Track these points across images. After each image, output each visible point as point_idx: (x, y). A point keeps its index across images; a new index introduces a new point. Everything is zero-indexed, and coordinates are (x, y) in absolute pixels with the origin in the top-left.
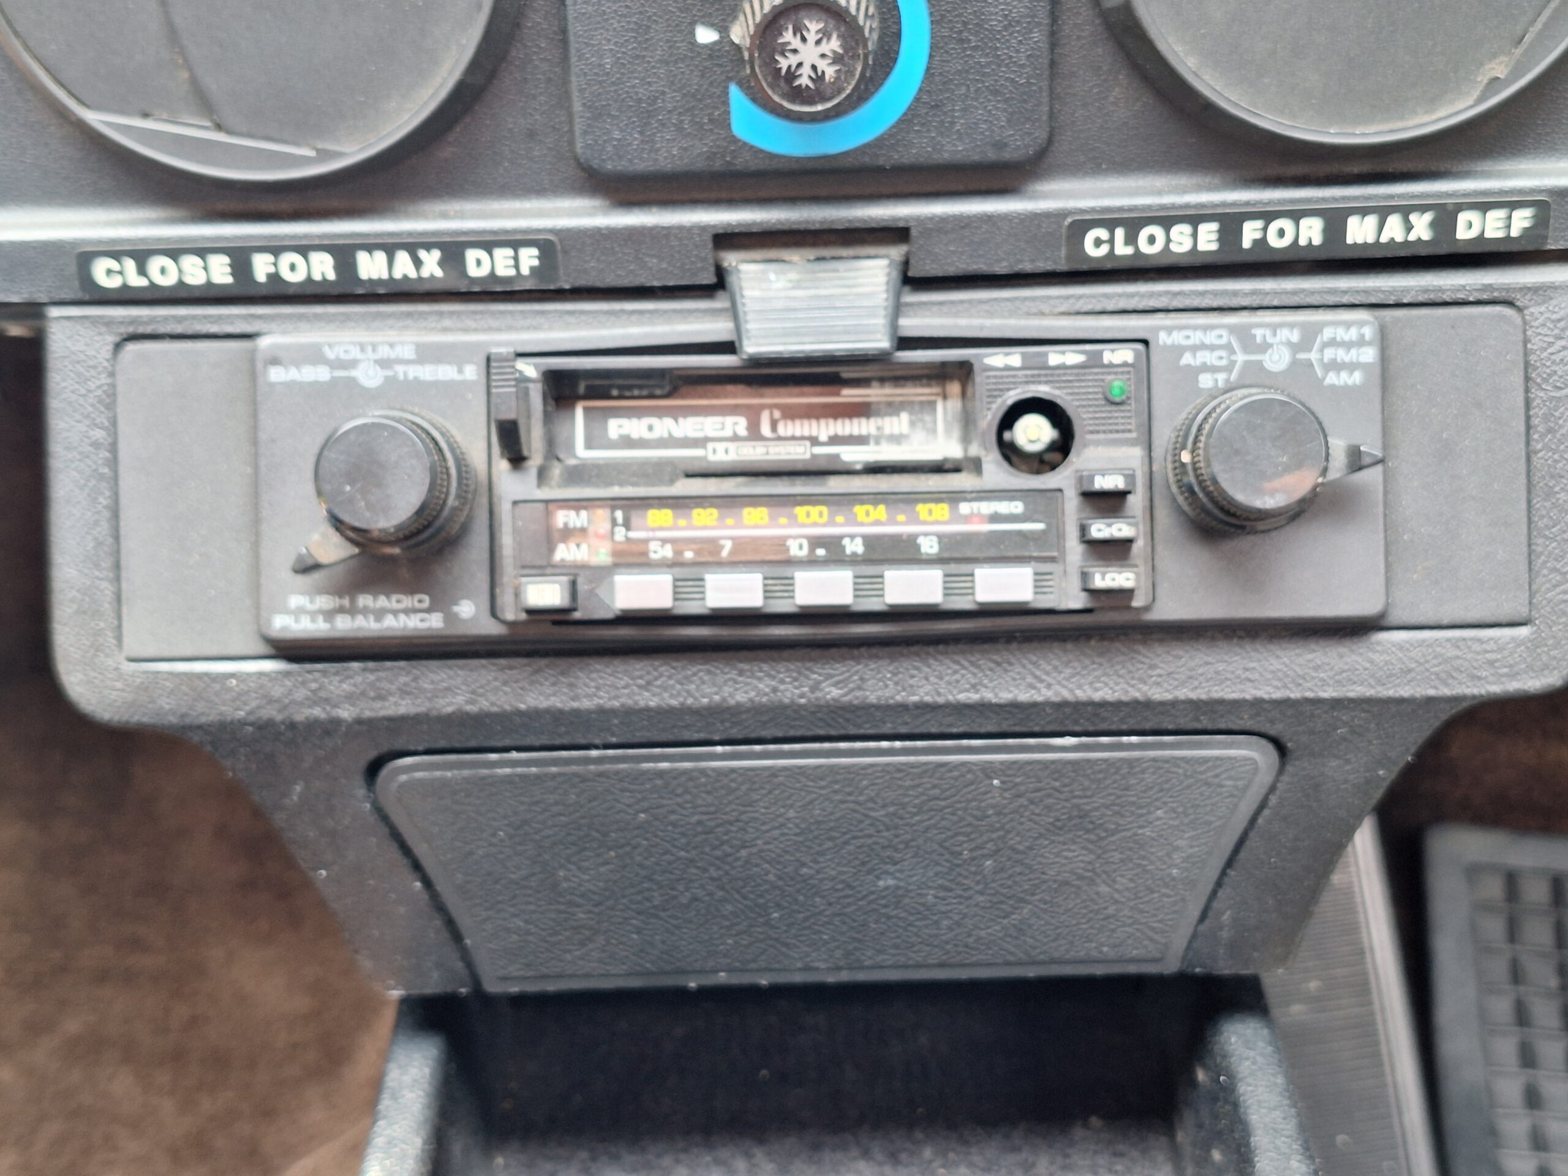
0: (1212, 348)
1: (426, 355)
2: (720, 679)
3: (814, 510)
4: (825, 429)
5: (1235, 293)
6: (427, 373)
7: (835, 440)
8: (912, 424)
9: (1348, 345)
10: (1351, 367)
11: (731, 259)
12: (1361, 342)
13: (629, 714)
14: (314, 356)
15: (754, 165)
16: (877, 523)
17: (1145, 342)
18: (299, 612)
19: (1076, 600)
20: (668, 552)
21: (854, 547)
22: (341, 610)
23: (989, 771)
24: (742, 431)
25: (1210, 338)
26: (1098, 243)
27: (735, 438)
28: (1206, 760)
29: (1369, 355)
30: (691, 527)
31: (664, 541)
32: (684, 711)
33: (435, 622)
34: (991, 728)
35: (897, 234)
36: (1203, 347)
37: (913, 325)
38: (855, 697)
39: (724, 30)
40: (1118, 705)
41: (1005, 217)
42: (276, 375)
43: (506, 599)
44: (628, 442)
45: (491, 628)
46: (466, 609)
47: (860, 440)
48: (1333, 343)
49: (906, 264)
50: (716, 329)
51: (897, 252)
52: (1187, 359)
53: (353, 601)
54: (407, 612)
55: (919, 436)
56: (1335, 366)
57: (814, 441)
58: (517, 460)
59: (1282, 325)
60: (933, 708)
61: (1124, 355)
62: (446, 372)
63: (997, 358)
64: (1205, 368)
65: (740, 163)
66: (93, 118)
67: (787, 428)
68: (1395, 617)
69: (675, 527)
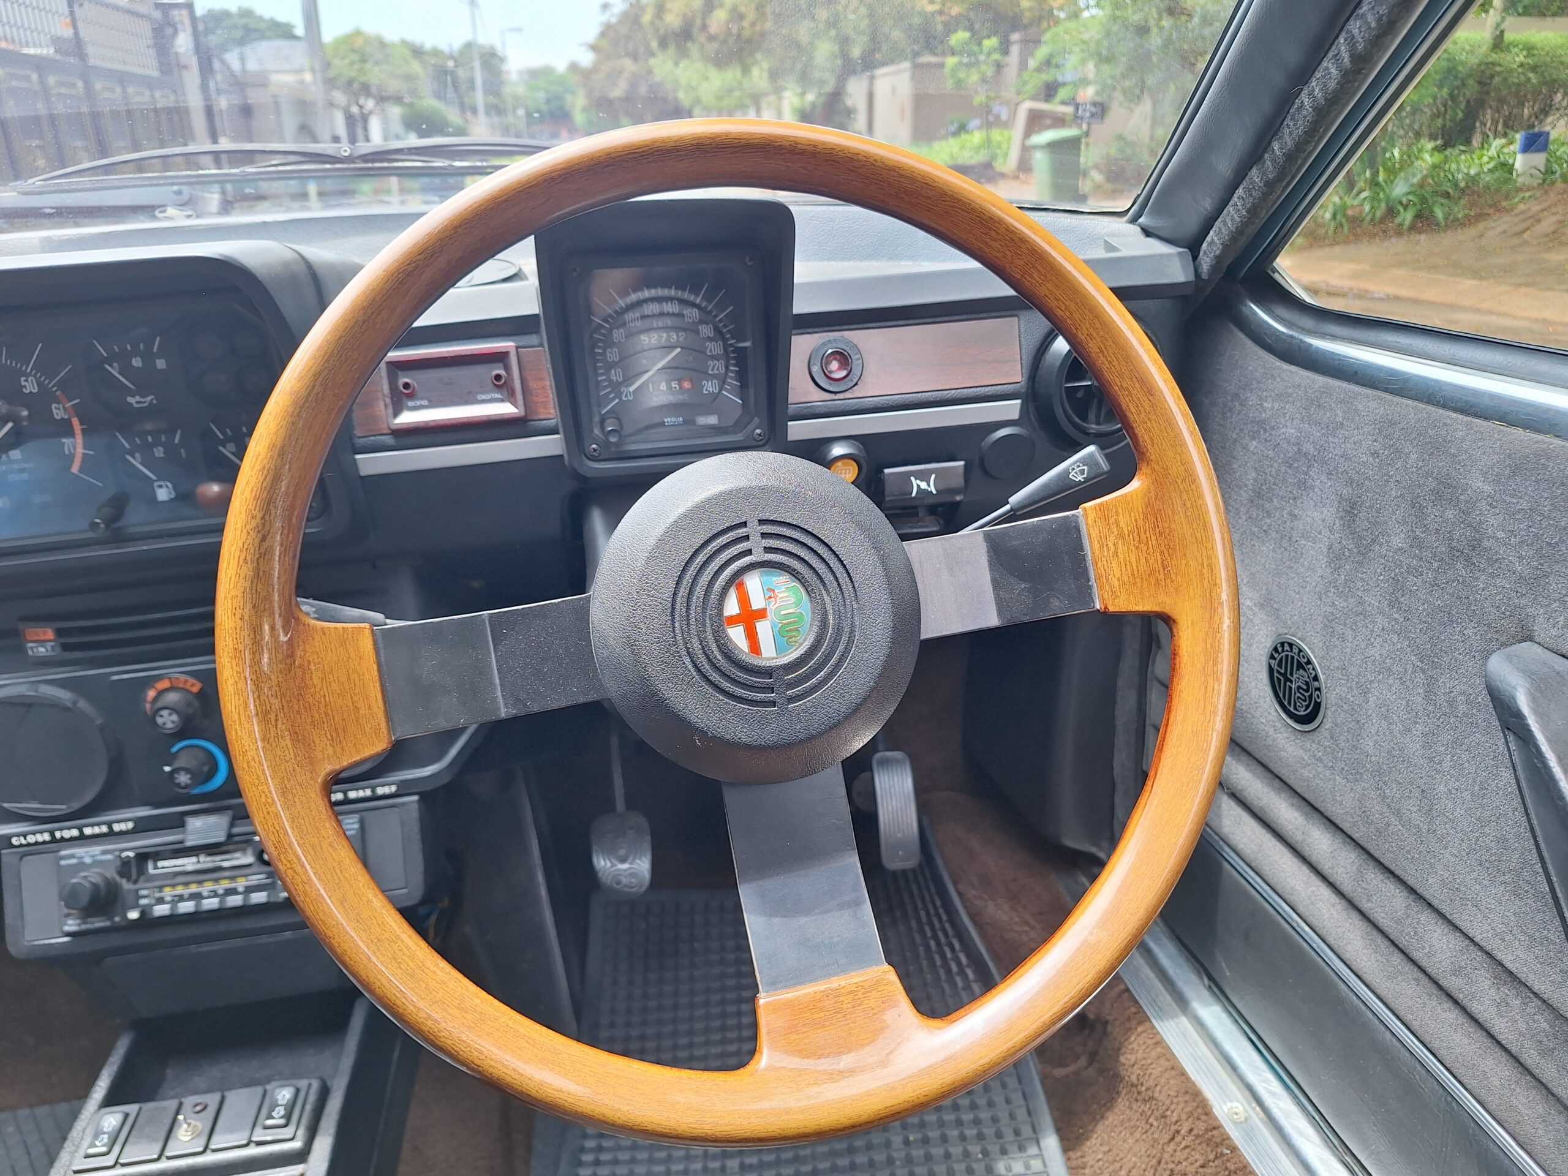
1: (104, 852)
3: (212, 882)
6: (102, 857)
7: (220, 861)
11: (184, 818)
14: (72, 856)
16: (228, 884)
21: (221, 891)
22: (83, 923)
24: (195, 861)
27: (193, 863)
29: (356, 826)
30: (176, 891)
31: (169, 896)
33: (108, 924)
42: (64, 862)
44: (164, 867)
47: (228, 860)
49: (234, 815)
50: (178, 838)
53: (85, 921)
54: (101, 921)
55: (244, 857)
57: (214, 861)
58: (129, 878)
62: (105, 857)
65: (186, 795)
67: (207, 859)
69: (172, 892)
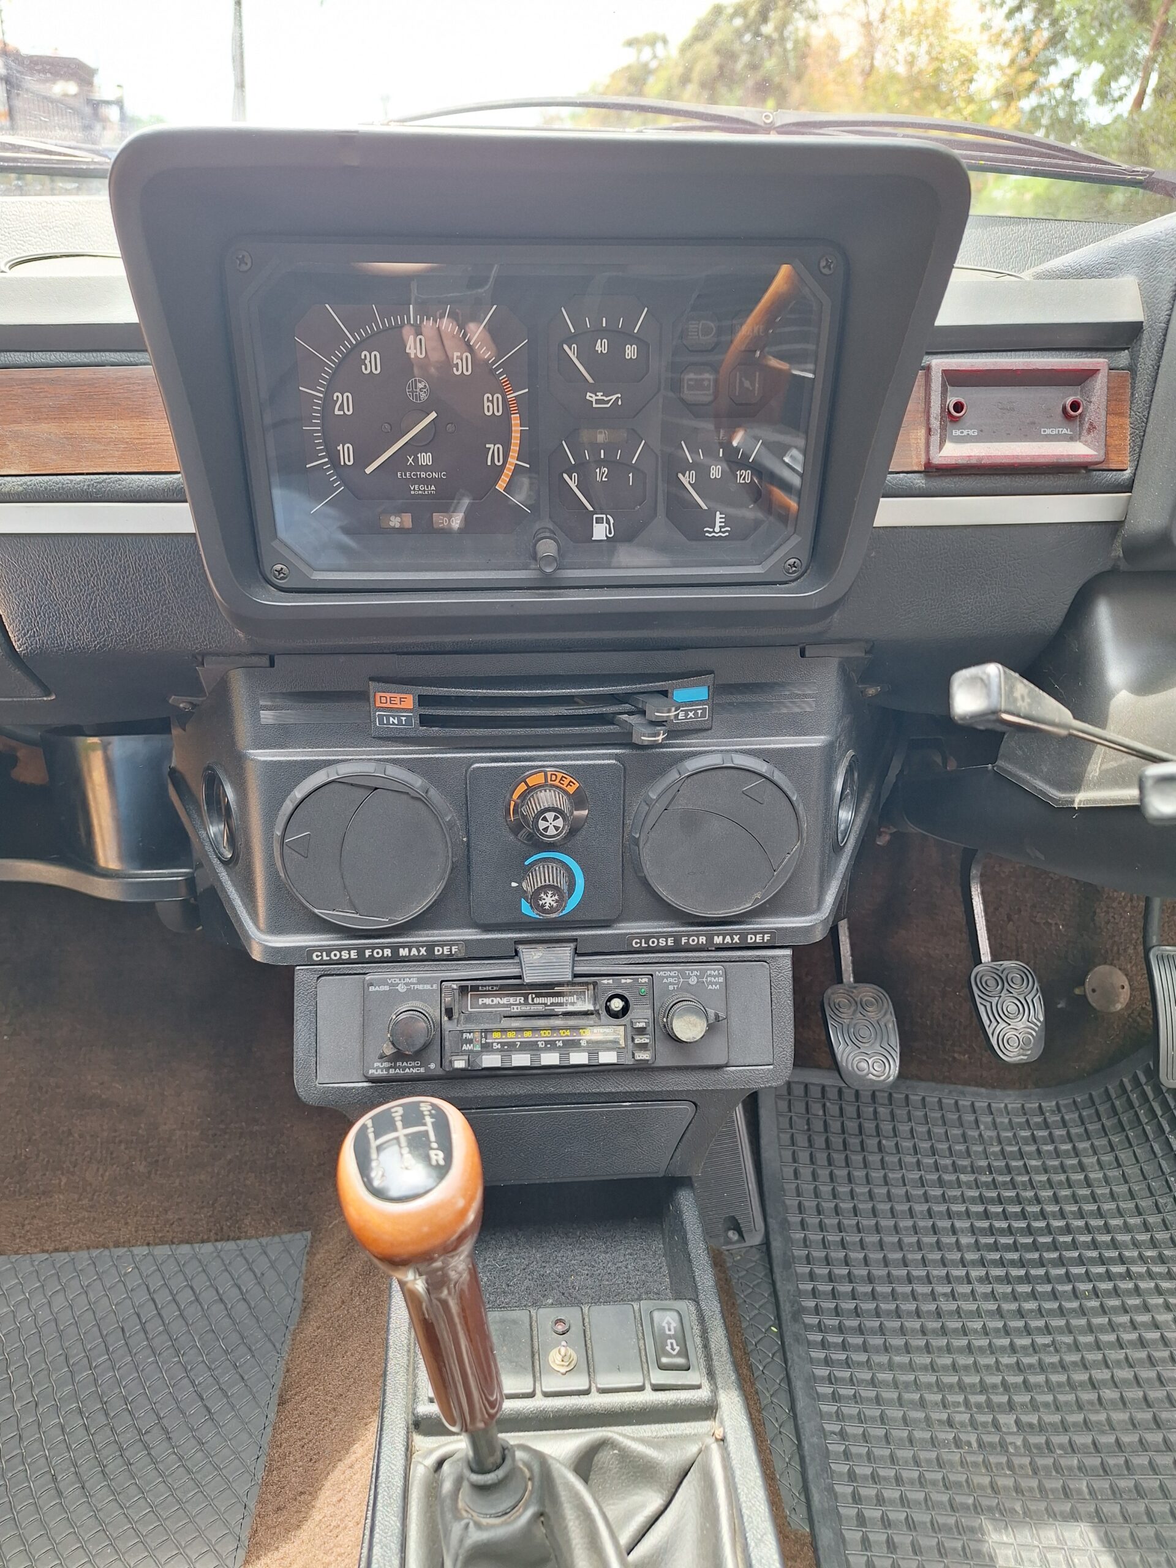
0: (673, 977)
1: (421, 981)
2: (514, 1086)
3: (547, 1032)
4: (550, 1000)
5: (680, 957)
6: (420, 987)
7: (552, 1004)
8: (577, 999)
9: (715, 977)
10: (716, 983)
11: (520, 947)
12: (719, 976)
13: (484, 1098)
14: (384, 982)
15: (528, 920)
16: (567, 1036)
17: (652, 975)
18: (377, 1069)
19: (631, 1062)
20: (499, 1046)
21: (560, 1044)
22: (391, 1067)
23: (602, 1114)
24: (522, 1001)
25: (672, 974)
26: (636, 943)
27: (520, 1004)
28: (672, 1109)
29: (721, 980)
30: (507, 1038)
31: (498, 1043)
32: (503, 1096)
33: (421, 1070)
34: (604, 1100)
35: (574, 940)
36: (670, 976)
37: (579, 969)
38: (558, 1091)
39: (520, 883)
40: (644, 1092)
41: (606, 935)
42: (372, 989)
43: (446, 1063)
44: (485, 1006)
45: (440, 1072)
46: (432, 1066)
47: (561, 1004)
48: (710, 976)
49: (576, 949)
50: (514, 971)
51: (572, 945)
52: (665, 981)
53: (395, 1064)
54: (413, 1067)
55: (580, 1002)
56: (711, 983)
57: (545, 1004)
58: (450, 1018)
59: (695, 970)
60: (585, 1094)
61: (645, 980)
62: (428, 987)
63: (605, 981)
64: (671, 984)
65: (523, 920)
66: (316, 911)
67: (537, 1000)
68: (731, 1063)
69: (501, 1038)
